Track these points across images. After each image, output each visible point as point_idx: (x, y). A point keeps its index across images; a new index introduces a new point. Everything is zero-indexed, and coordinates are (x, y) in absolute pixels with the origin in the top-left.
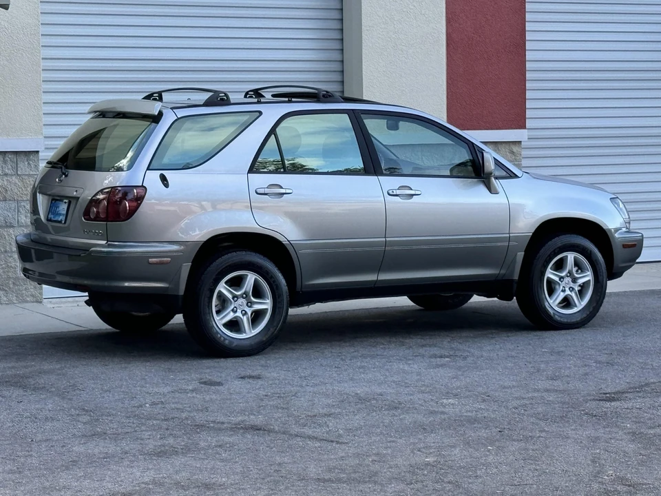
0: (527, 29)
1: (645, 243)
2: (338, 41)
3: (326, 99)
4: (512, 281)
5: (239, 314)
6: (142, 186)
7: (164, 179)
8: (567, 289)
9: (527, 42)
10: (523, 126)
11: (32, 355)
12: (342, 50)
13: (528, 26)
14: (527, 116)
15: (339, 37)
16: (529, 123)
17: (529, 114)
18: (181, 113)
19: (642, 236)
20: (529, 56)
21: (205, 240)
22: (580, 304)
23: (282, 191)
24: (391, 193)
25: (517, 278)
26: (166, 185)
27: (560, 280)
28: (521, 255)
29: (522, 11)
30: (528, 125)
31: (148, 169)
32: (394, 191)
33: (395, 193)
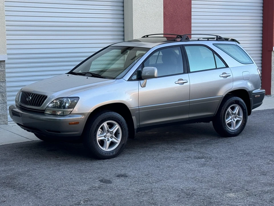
0: (192, 11)
2: (122, 15)
9: (192, 16)
11: (12, 160)
12: (124, 18)
13: (193, 10)
15: (122, 13)
20: (193, 21)
29: (190, 4)
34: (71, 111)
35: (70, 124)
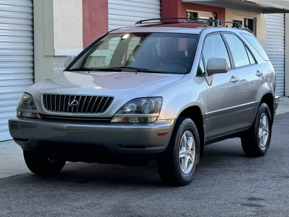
34: (158, 117)
35: (159, 134)
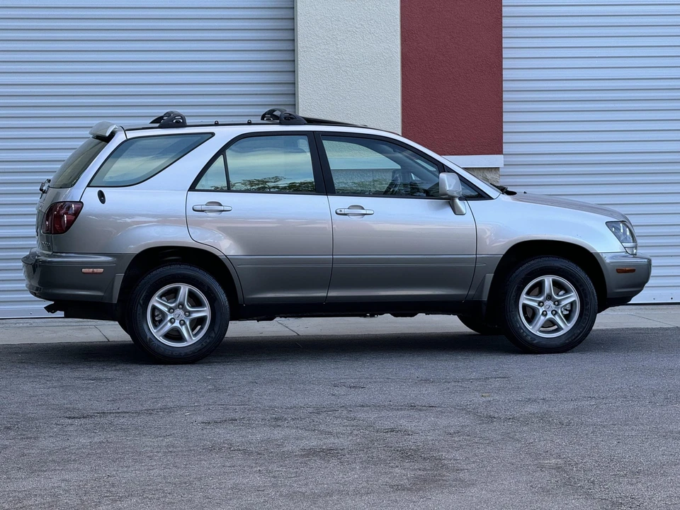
1: (654, 272)
3: (287, 121)
4: (480, 302)
5: (177, 324)
6: (80, 202)
7: (101, 195)
8: (549, 313)
10: (500, 152)
14: (504, 141)
16: (506, 148)
17: (506, 138)
18: (131, 135)
19: (650, 261)
21: (137, 253)
22: (566, 327)
23: (221, 208)
24: (338, 212)
25: (486, 299)
26: (103, 201)
27: (539, 305)
28: (490, 277)
30: (505, 150)
31: (88, 186)
32: (343, 210)
33: (343, 212)
